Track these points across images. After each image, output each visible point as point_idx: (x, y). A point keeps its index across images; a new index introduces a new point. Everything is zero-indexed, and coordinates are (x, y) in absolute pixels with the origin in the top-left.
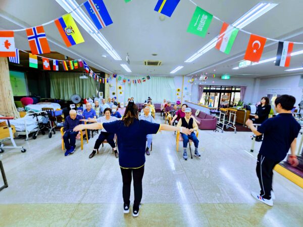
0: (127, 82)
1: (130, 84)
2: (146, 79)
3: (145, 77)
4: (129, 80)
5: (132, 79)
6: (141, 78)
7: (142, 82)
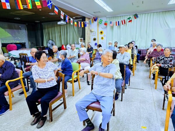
0: (109, 26)
1: (112, 27)
2: (133, 18)
3: (131, 16)
4: (111, 23)
5: (114, 21)
6: (126, 18)
7: (128, 23)
